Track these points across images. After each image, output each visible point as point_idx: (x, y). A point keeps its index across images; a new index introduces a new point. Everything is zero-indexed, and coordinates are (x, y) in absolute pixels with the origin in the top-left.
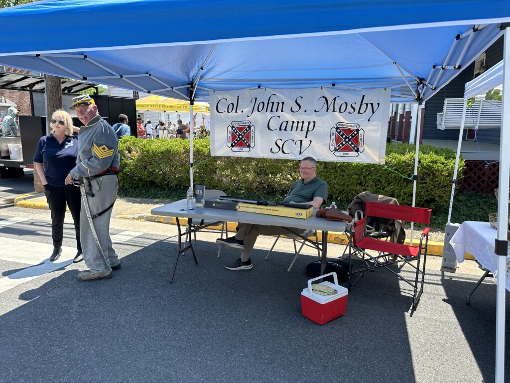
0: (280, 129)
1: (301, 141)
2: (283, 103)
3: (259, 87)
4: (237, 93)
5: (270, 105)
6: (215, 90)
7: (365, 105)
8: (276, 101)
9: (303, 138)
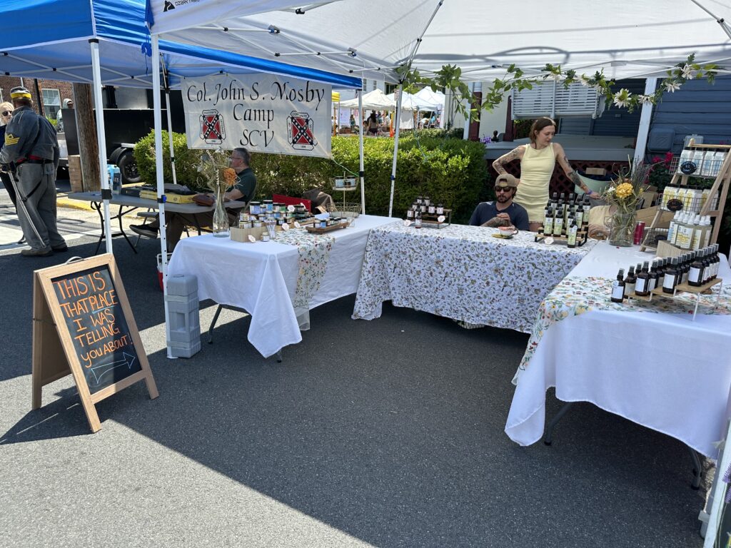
0: (245, 119)
1: (265, 132)
2: (243, 89)
3: (221, 72)
4: (202, 79)
5: (232, 91)
6: (185, 76)
7: (311, 92)
8: (237, 88)
9: (266, 129)
